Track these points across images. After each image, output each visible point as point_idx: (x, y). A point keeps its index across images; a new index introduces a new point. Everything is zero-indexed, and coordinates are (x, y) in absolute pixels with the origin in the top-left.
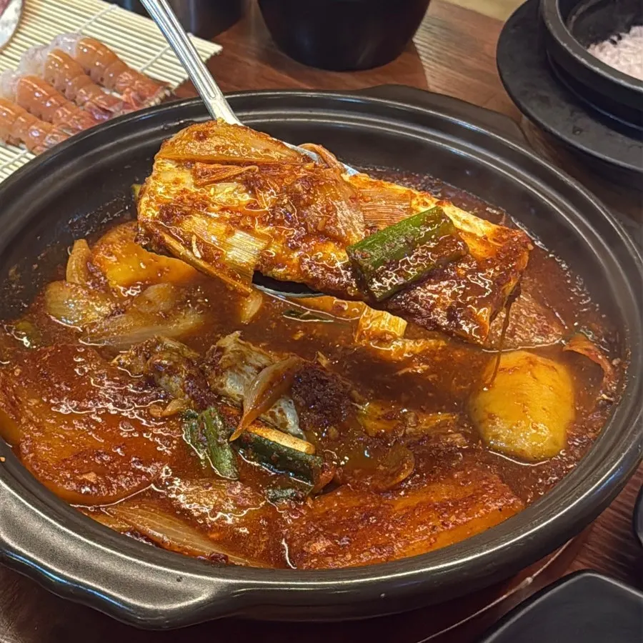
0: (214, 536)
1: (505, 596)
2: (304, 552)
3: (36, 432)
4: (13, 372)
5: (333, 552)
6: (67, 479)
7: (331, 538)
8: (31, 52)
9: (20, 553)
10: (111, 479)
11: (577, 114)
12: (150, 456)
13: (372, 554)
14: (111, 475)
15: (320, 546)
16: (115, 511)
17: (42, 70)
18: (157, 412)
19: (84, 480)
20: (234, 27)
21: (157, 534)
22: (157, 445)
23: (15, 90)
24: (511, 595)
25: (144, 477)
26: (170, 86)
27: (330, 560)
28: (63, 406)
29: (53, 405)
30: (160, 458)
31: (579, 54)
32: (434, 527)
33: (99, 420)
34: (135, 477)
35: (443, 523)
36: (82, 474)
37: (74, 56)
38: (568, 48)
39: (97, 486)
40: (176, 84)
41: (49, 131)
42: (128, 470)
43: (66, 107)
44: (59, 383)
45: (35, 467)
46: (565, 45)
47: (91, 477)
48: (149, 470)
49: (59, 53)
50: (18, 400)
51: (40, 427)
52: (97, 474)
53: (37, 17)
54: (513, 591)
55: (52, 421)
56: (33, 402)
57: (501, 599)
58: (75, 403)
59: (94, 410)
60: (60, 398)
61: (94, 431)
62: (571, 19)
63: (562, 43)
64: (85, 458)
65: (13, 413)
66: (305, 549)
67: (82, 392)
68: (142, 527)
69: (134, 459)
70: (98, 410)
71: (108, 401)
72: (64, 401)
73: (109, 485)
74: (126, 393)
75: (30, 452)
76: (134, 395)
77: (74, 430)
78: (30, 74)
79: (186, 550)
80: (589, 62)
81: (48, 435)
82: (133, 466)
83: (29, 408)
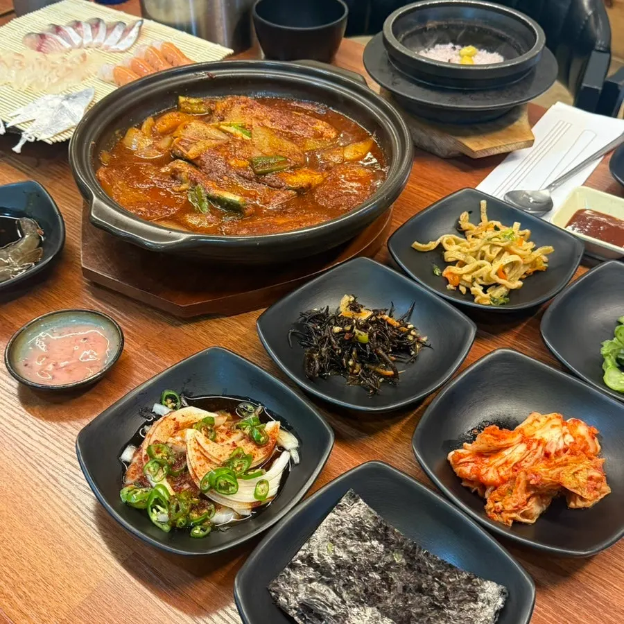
3: (120, 192)
10: (153, 211)
18: (176, 189)
19: (139, 210)
20: (247, 52)
37: (159, 48)
39: (145, 212)
47: (143, 209)
48: (170, 209)
49: (152, 47)
51: (123, 192)
52: (146, 208)
55: (128, 190)
56: (121, 182)
65: (110, 183)
73: (151, 213)
74: (163, 181)
75: (116, 199)
76: (167, 182)
78: (138, 56)
81: (126, 194)
83: (118, 184)
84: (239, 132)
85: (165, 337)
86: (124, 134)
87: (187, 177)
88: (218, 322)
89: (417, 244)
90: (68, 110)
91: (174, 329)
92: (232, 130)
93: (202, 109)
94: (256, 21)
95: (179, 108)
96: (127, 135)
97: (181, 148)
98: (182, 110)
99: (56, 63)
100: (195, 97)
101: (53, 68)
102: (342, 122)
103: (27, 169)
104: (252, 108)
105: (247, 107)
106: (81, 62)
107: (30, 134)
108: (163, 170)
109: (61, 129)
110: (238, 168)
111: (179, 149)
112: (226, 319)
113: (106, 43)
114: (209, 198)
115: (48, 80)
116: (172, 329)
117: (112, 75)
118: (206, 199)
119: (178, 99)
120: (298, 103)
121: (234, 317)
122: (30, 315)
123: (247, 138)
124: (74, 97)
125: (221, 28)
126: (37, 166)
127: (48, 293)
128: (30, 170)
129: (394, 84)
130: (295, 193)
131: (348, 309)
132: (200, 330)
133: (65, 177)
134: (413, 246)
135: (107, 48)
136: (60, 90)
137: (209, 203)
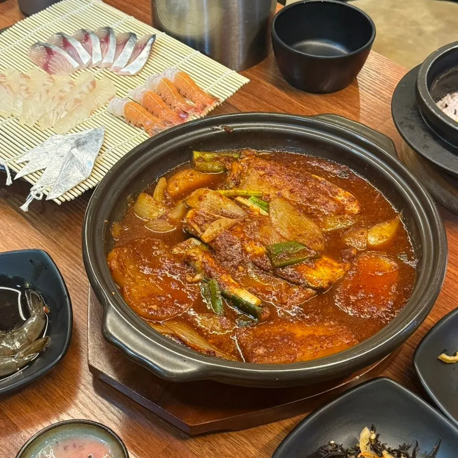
0: (210, 341)
1: (344, 384)
2: (253, 353)
3: (131, 282)
4: (123, 251)
5: (268, 354)
6: (144, 307)
7: (266, 347)
8: (151, 78)
9: (116, 339)
10: (164, 309)
11: (427, 137)
12: (184, 300)
13: (286, 358)
14: (165, 307)
15: (261, 351)
16: (165, 324)
17: (156, 88)
18: (189, 279)
19: (151, 308)
21: (184, 337)
22: (188, 295)
23: (141, 98)
24: (348, 384)
25: (179, 310)
26: (220, 100)
27: (266, 358)
28: (145, 270)
29: (141, 269)
30: (189, 301)
31: (431, 106)
32: (316, 348)
33: (162, 279)
34: (176, 309)
35: (321, 347)
36: (150, 305)
37: (172, 80)
38: (426, 102)
39: (157, 311)
40: (223, 100)
41: (156, 122)
42: (173, 305)
43: (166, 110)
44: (144, 259)
45: (129, 299)
46: (425, 100)
47: (155, 307)
48: (183, 307)
49: (165, 80)
50: (125, 265)
51: (134, 280)
52: (158, 306)
53: (157, 55)
54: (348, 382)
55: (139, 277)
56: (132, 267)
57: (342, 385)
58: (151, 269)
59: (160, 274)
60: (144, 266)
61: (159, 285)
62: (435, 81)
63: (423, 99)
64: (153, 297)
65: (122, 272)
66: (254, 351)
67: (155, 264)
68: (177, 333)
69: (176, 301)
70: (162, 274)
71: (167, 270)
72: (146, 268)
73: (163, 312)
74: (175, 267)
75: (128, 292)
76: (179, 268)
77: (149, 283)
79: (196, 346)
80: (435, 111)
81: (137, 284)
82: (176, 304)
83: (129, 269)
84: (256, 207)
85: (170, 454)
86: (135, 199)
87: (201, 267)
88: (226, 438)
89: (444, 356)
90: (78, 161)
91: (179, 443)
92: (248, 203)
93: (216, 167)
94: (274, 42)
95: (193, 165)
96: (138, 201)
97: (196, 226)
98: (196, 168)
99: (65, 92)
100: (209, 151)
101: (61, 98)
102: (366, 192)
103: (32, 216)
104: (271, 176)
105: (266, 174)
106: (91, 91)
107: (39, 191)
108: (176, 251)
109: (71, 186)
110: (255, 256)
111: (193, 228)
112: (233, 434)
113: (116, 64)
114: (224, 295)
115: (56, 115)
116: (178, 444)
117: (123, 112)
118: (220, 298)
119: (191, 155)
120: (319, 162)
121: (242, 432)
122: (34, 414)
123: (264, 213)
124: (85, 143)
125: (237, 43)
126: (41, 213)
127: (52, 385)
128: (35, 218)
129: (426, 147)
130: (314, 292)
131: (368, 447)
132: (206, 448)
133: (70, 229)
134: (440, 357)
135: (117, 70)
136: (69, 127)
137: (224, 302)
